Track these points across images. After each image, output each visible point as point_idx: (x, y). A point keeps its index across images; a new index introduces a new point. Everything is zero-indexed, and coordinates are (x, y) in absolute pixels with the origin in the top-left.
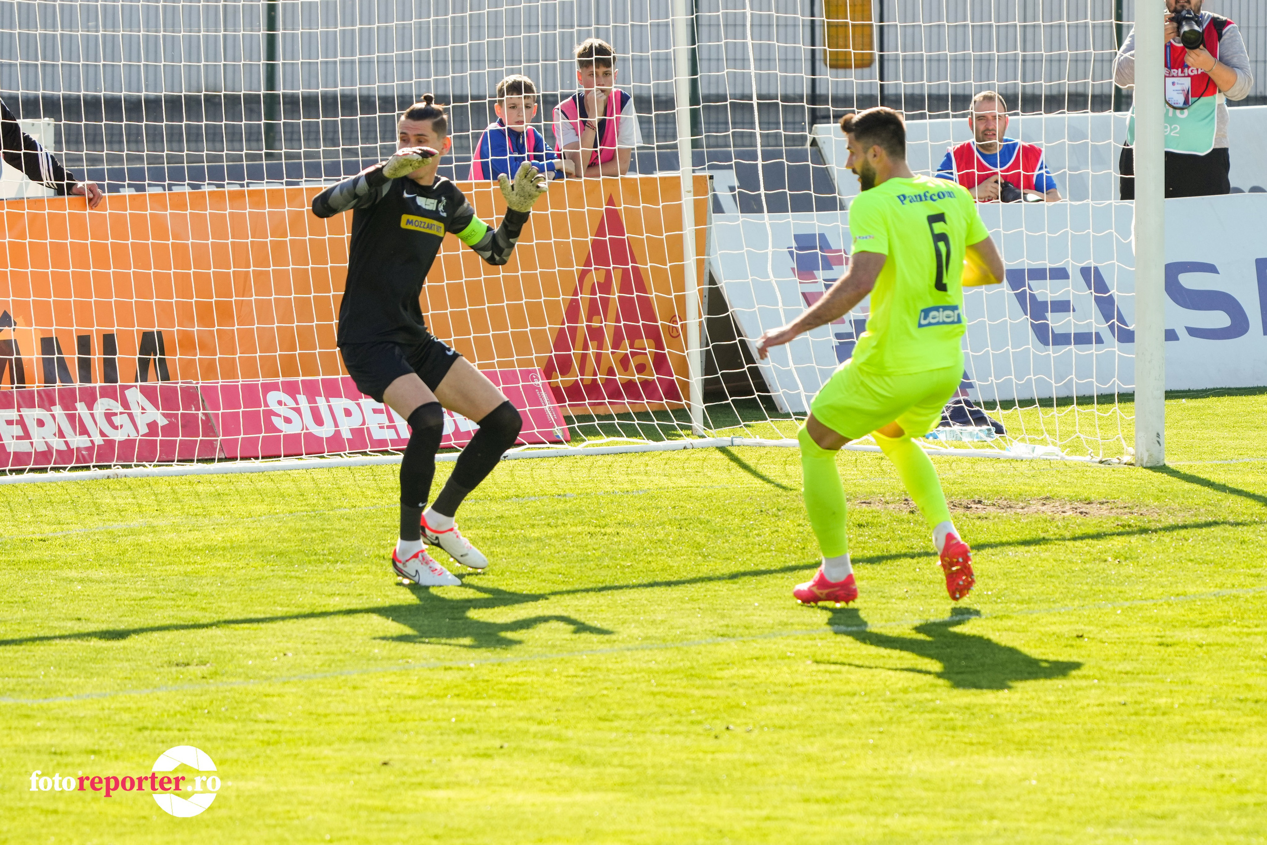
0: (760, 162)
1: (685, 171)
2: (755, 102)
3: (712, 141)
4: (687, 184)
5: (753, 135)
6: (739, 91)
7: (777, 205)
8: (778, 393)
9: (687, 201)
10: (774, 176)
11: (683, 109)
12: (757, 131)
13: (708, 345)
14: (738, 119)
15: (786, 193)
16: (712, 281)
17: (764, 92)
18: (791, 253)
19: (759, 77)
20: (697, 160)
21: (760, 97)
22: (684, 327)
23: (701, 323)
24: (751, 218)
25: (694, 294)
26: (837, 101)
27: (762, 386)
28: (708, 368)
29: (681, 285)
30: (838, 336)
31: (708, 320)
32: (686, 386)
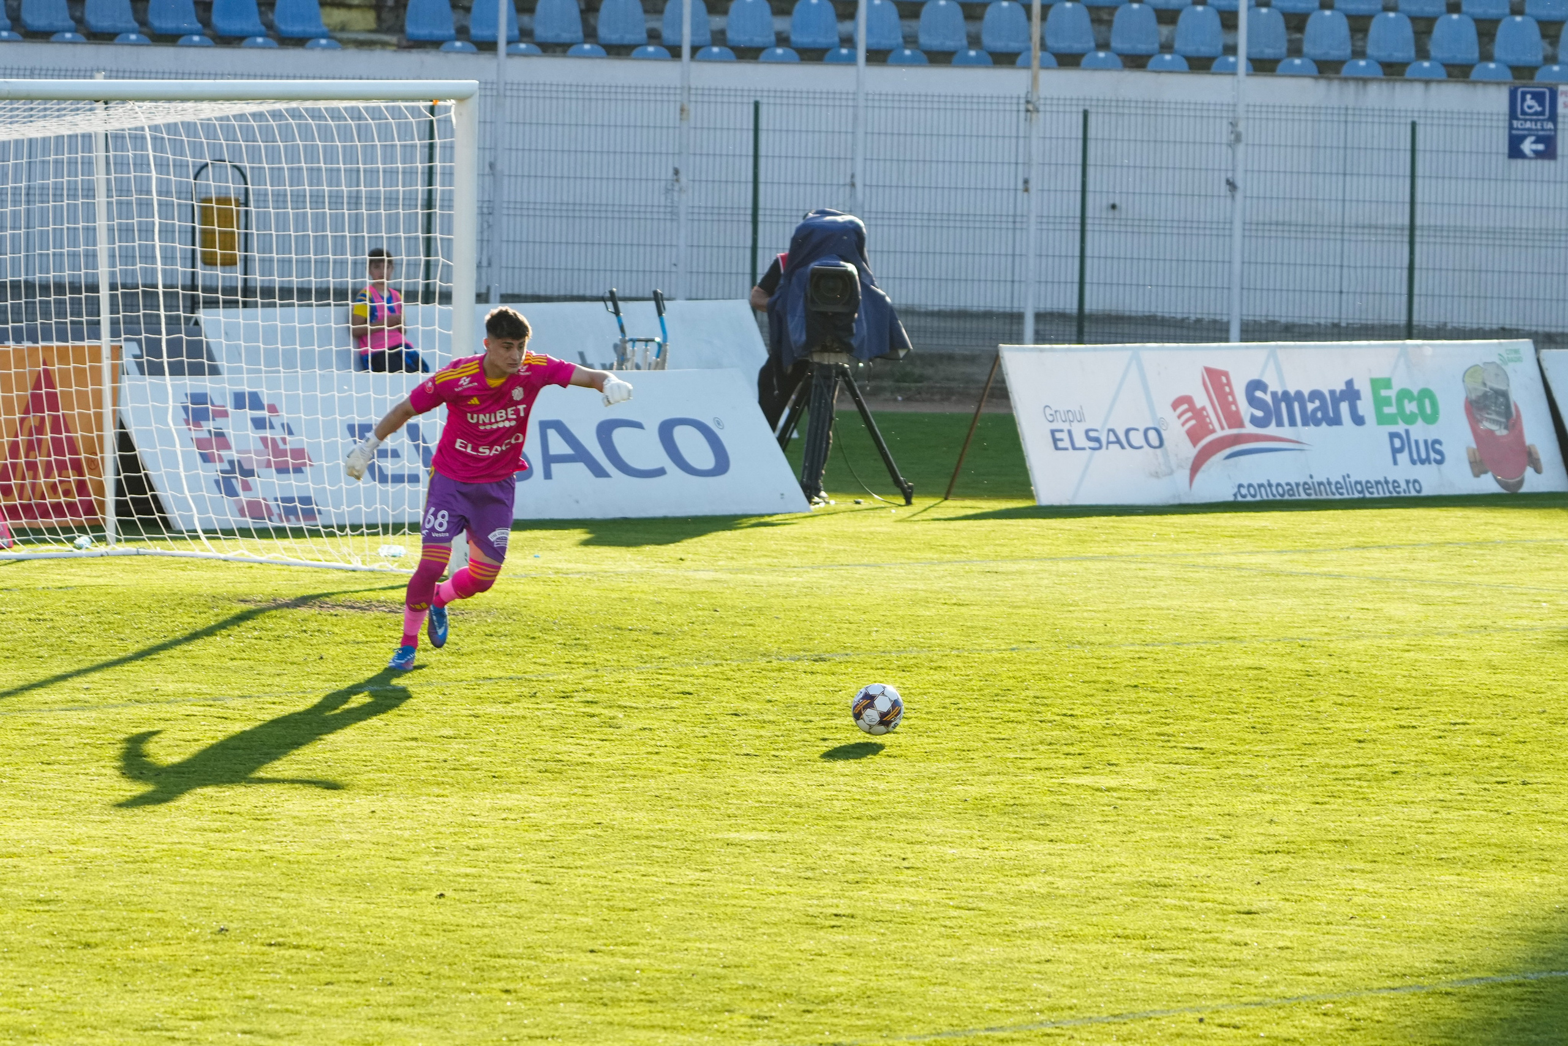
0: (164, 337)
1: (105, 341)
2: (161, 290)
3: (128, 320)
4: (106, 352)
5: (158, 316)
6: (149, 281)
7: (177, 370)
8: (174, 514)
9: (106, 364)
10: (174, 348)
11: (104, 294)
12: (162, 313)
13: (119, 474)
14: (148, 303)
15: (183, 361)
16: (122, 426)
17: (169, 282)
18: (186, 409)
19: (164, 271)
20: (115, 333)
21: (165, 287)
22: (102, 458)
23: (115, 458)
24: (155, 380)
25: (110, 434)
26: (225, 291)
27: (160, 510)
28: (119, 491)
29: (100, 428)
30: (222, 472)
31: (120, 456)
32: (102, 505)
